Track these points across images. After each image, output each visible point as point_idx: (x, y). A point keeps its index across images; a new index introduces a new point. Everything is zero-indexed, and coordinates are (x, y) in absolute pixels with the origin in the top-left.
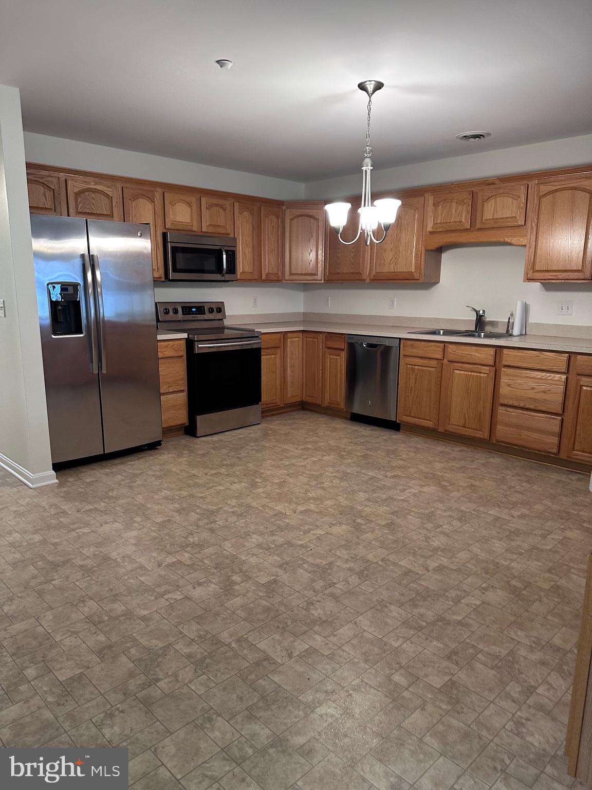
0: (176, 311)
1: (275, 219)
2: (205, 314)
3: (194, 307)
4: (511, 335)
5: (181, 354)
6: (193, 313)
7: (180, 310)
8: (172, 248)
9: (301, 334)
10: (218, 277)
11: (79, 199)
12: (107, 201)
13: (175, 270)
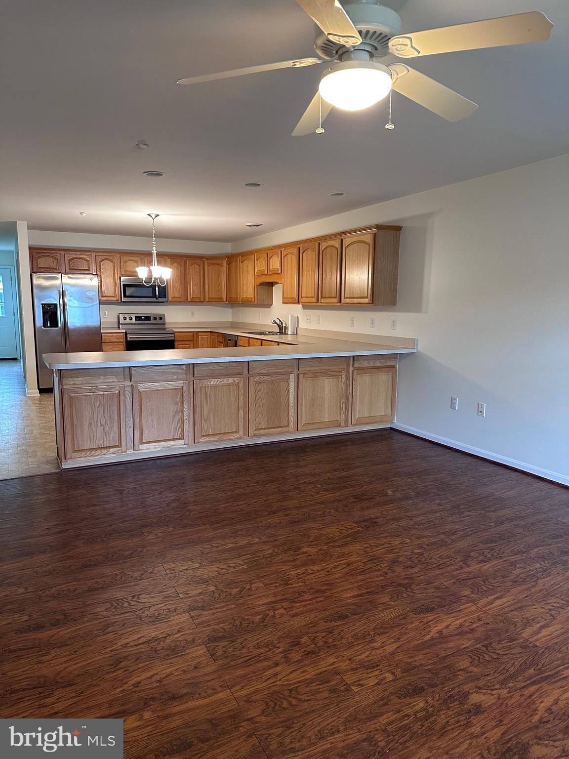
0: (131, 318)
1: (197, 266)
2: (150, 320)
3: (143, 317)
4: (287, 334)
5: (122, 340)
6: (143, 320)
7: (134, 318)
8: (123, 285)
9: (209, 334)
10: (154, 300)
11: (71, 263)
12: (87, 263)
13: (125, 296)
